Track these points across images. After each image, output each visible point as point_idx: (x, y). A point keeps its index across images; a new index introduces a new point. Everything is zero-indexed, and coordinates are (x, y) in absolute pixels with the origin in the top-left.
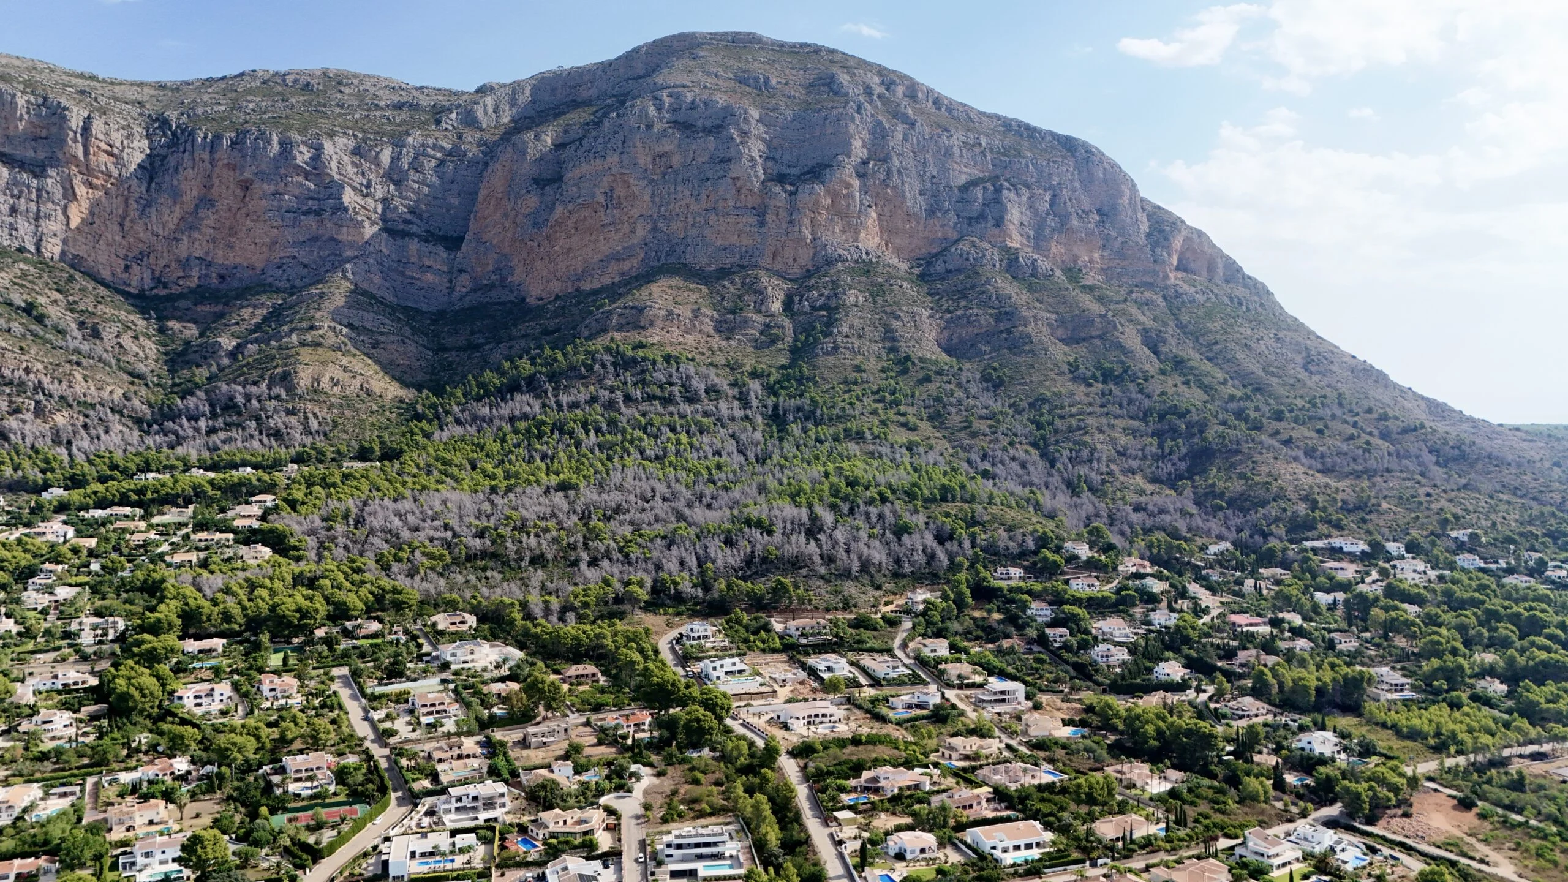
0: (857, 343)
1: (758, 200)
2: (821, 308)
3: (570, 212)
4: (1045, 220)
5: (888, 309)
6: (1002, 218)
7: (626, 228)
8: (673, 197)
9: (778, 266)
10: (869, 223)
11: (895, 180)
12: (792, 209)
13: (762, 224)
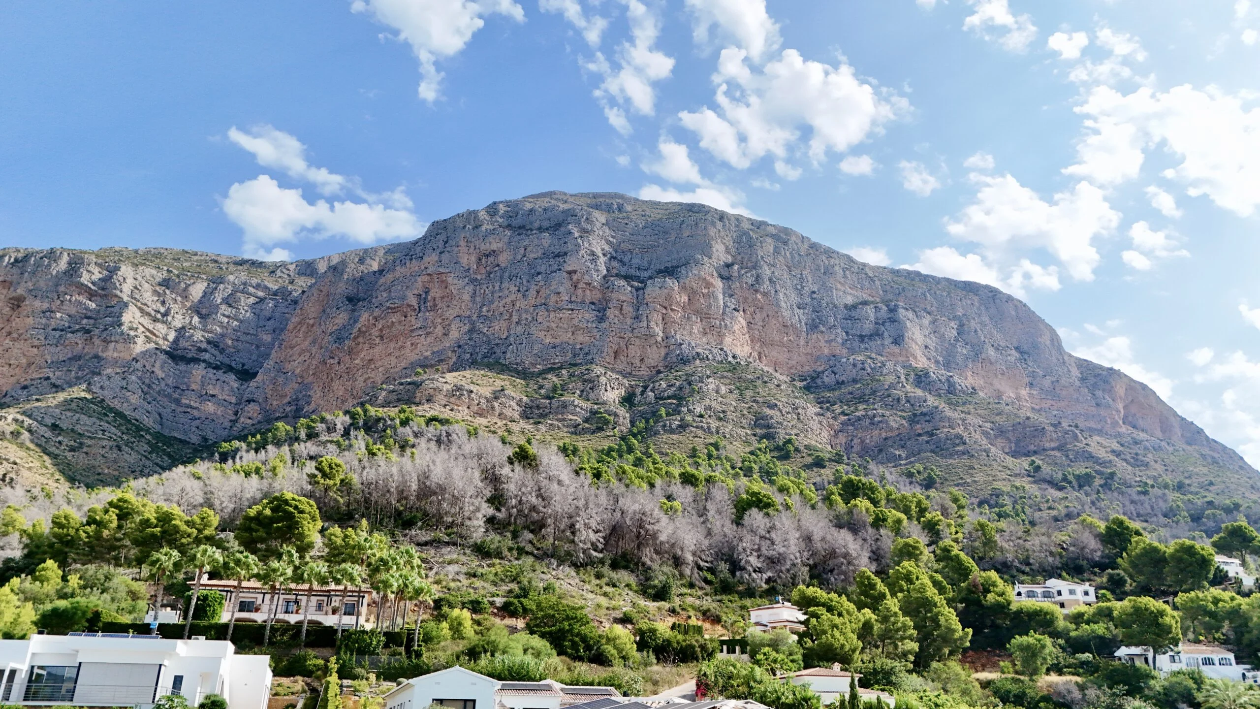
0: (714, 424)
1: (599, 295)
2: (669, 398)
3: (376, 319)
4: (955, 346)
5: (761, 400)
6: (902, 336)
7: (439, 330)
8: (497, 295)
9: (620, 367)
10: (736, 327)
11: (766, 286)
12: (639, 303)
13: (601, 319)
